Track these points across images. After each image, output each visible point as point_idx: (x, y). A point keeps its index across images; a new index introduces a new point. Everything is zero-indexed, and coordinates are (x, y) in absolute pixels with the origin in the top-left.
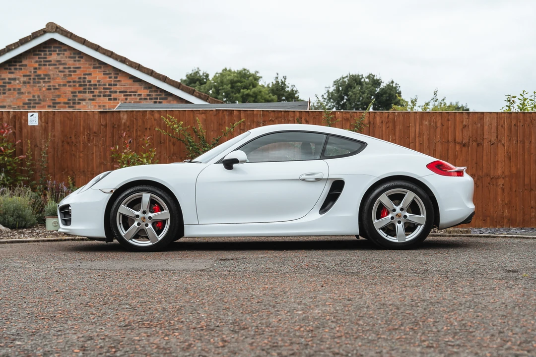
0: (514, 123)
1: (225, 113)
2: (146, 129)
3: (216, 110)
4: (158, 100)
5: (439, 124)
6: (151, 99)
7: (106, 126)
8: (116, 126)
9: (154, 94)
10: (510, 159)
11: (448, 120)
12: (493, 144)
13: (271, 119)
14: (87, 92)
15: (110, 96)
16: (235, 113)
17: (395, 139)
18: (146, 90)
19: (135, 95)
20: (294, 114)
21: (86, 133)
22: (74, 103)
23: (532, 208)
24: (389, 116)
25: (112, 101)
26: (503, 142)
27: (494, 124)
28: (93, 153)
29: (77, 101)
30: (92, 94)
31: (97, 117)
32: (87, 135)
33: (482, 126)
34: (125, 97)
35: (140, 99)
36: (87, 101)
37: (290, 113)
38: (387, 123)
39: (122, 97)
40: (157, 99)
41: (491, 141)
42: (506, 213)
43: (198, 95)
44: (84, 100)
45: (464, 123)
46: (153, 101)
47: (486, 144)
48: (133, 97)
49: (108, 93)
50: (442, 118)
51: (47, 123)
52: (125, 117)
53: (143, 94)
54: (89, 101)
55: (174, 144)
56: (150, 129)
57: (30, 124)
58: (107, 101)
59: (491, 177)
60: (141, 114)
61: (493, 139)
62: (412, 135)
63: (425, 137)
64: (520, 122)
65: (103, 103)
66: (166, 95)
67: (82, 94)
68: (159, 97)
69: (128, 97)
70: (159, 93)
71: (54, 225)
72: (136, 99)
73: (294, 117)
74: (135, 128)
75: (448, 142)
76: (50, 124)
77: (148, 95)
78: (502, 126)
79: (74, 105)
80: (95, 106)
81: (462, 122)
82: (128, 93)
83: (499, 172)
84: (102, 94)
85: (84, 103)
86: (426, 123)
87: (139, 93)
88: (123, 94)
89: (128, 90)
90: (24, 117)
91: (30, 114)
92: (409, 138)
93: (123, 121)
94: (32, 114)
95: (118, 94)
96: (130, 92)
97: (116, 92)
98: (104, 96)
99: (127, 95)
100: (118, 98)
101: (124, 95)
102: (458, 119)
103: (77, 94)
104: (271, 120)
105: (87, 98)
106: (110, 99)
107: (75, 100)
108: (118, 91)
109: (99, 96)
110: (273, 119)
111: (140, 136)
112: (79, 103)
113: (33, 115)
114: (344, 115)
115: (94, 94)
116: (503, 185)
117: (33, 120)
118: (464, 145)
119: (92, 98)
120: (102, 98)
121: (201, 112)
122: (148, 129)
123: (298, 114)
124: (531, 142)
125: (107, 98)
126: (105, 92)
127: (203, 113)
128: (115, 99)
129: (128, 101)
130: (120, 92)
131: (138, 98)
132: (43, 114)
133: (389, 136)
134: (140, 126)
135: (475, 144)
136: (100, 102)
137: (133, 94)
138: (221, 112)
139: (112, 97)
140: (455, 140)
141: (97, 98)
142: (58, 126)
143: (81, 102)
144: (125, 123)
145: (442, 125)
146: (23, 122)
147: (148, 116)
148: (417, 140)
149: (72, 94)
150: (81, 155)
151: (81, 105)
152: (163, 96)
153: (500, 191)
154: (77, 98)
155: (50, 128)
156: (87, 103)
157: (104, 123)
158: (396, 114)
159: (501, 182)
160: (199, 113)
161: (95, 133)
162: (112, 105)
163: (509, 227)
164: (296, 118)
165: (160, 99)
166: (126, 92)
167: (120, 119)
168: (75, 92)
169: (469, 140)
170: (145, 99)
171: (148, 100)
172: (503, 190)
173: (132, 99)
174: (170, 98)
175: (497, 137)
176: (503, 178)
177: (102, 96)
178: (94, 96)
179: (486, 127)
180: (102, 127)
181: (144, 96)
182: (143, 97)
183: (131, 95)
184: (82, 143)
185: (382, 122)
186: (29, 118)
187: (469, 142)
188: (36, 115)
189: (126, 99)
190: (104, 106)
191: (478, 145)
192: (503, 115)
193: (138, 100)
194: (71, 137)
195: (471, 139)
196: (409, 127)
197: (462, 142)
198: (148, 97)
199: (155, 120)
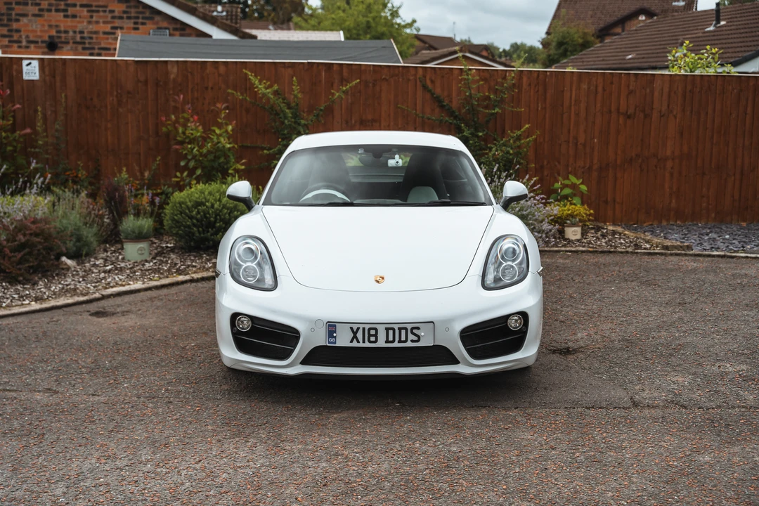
0: (689, 88)
1: (320, 67)
2: (207, 88)
3: (308, 63)
4: (140, 20)
5: (600, 89)
6: (129, 18)
7: (146, 82)
8: (161, 83)
9: (133, 10)
10: (682, 134)
11: (612, 83)
12: (663, 116)
13: (384, 77)
14: (30, 4)
15: (66, 11)
16: (335, 69)
17: (545, 108)
18: (120, 5)
19: (105, 11)
20: (417, 72)
21: (115, 93)
22: (9, 20)
23: (703, 197)
24: (538, 76)
25: (69, 20)
26: (675, 113)
27: (666, 90)
28: (127, 123)
29: (13, 17)
30: (37, 8)
31: (132, 69)
32: (117, 96)
33: (652, 92)
34: (89, 14)
35: (113, 17)
36: (30, 17)
37: (411, 69)
38: (535, 86)
39: (85, 13)
40: (138, 18)
41: (660, 112)
42: (674, 204)
43: (201, 15)
44: (25, 15)
45: (631, 88)
46: (132, 21)
47: (655, 115)
48: (101, 14)
49: (63, 7)
50: (604, 80)
51: (54, 77)
52: (175, 70)
53: (117, 10)
54: (33, 18)
55: (247, 111)
56: (212, 88)
57: (26, 77)
58: (62, 18)
59: (659, 157)
60: (199, 66)
61: (664, 108)
62: (566, 103)
63: (583, 105)
64: (696, 87)
65: (57, 21)
66: (151, 13)
67: (21, 7)
68: (141, 16)
69: (95, 14)
70: (141, 9)
71: (140, 252)
72: (107, 17)
73: (415, 75)
74: (190, 86)
75: (610, 112)
76: (58, 78)
77: (125, 12)
78: (675, 93)
79: (10, 23)
80: (43, 26)
81: (628, 86)
82: (94, 8)
83: (669, 153)
84: (53, 8)
85: (25, 20)
86: (585, 86)
87: (110, 8)
88: (85, 9)
89: (94, 4)
90: (15, 67)
91: (25, 63)
92: (562, 106)
93: (172, 76)
94: (28, 62)
95: (78, 8)
96: (97, 6)
97: (75, 5)
98: (57, 11)
99: (93, 11)
100: (78, 15)
101: (88, 11)
102: (623, 82)
103: (14, 6)
104: (384, 79)
105: (30, 13)
106: (66, 16)
107: (11, 14)
108: (78, 3)
109: (49, 10)
110: (387, 78)
111: (197, 99)
112: (18, 20)
113: (30, 64)
114: (481, 74)
115: (42, 7)
116: (672, 168)
117: (31, 71)
118: (629, 117)
119: (37, 12)
120: (53, 13)
121: (286, 65)
122: (209, 89)
123: (420, 72)
124: (707, 113)
125: (62, 14)
126: (57, 5)
127: (289, 67)
128: (74, 16)
129: (94, 19)
130: (82, 6)
131: (110, 15)
132: (46, 63)
133: (538, 104)
134: (197, 84)
135: (642, 115)
136: (51, 21)
137: (101, 9)
138: (315, 66)
139: (69, 13)
140: (618, 110)
141: (46, 14)
142: (71, 82)
143: (21, 18)
144: (174, 79)
145: (604, 90)
146: (15, 73)
147: (209, 69)
148: (573, 107)
149: (6, 7)
150: (109, 125)
151: (21, 23)
152: (147, 14)
153: (667, 175)
154: (13, 13)
155: (58, 84)
156: (30, 21)
157: (142, 78)
158: (548, 73)
159: (669, 164)
160: (284, 67)
161: (129, 93)
162: (69, 24)
163: (676, 222)
164: (418, 76)
165: (143, 18)
166: (91, 6)
167: (167, 73)
168: (11, 4)
169: (635, 110)
170: (121, 18)
171: (125, 20)
172: (672, 174)
173: (100, 17)
174: (157, 18)
175: (668, 106)
176: (673, 159)
177: (53, 11)
178: (41, 10)
179: (656, 94)
180: (140, 84)
181: (119, 12)
182: (116, 14)
183: (98, 11)
184: (109, 107)
185: (530, 85)
186: (25, 68)
187: (635, 113)
188: (35, 64)
189: (92, 17)
190: (57, 26)
191: (646, 116)
192: (678, 78)
193: (109, 19)
194: (92, 99)
195: (637, 109)
196: (563, 91)
197: (627, 112)
198: (125, 16)
199: (220, 75)
